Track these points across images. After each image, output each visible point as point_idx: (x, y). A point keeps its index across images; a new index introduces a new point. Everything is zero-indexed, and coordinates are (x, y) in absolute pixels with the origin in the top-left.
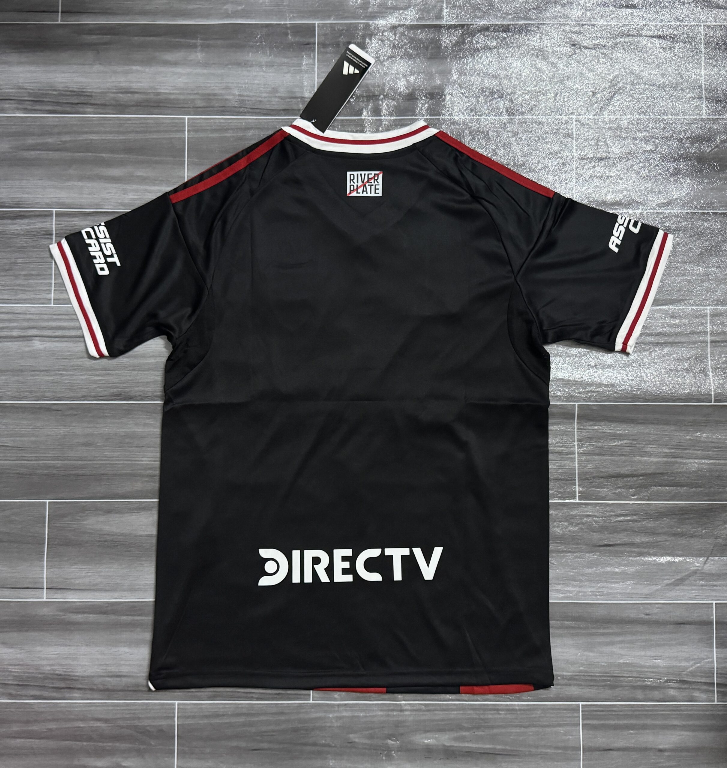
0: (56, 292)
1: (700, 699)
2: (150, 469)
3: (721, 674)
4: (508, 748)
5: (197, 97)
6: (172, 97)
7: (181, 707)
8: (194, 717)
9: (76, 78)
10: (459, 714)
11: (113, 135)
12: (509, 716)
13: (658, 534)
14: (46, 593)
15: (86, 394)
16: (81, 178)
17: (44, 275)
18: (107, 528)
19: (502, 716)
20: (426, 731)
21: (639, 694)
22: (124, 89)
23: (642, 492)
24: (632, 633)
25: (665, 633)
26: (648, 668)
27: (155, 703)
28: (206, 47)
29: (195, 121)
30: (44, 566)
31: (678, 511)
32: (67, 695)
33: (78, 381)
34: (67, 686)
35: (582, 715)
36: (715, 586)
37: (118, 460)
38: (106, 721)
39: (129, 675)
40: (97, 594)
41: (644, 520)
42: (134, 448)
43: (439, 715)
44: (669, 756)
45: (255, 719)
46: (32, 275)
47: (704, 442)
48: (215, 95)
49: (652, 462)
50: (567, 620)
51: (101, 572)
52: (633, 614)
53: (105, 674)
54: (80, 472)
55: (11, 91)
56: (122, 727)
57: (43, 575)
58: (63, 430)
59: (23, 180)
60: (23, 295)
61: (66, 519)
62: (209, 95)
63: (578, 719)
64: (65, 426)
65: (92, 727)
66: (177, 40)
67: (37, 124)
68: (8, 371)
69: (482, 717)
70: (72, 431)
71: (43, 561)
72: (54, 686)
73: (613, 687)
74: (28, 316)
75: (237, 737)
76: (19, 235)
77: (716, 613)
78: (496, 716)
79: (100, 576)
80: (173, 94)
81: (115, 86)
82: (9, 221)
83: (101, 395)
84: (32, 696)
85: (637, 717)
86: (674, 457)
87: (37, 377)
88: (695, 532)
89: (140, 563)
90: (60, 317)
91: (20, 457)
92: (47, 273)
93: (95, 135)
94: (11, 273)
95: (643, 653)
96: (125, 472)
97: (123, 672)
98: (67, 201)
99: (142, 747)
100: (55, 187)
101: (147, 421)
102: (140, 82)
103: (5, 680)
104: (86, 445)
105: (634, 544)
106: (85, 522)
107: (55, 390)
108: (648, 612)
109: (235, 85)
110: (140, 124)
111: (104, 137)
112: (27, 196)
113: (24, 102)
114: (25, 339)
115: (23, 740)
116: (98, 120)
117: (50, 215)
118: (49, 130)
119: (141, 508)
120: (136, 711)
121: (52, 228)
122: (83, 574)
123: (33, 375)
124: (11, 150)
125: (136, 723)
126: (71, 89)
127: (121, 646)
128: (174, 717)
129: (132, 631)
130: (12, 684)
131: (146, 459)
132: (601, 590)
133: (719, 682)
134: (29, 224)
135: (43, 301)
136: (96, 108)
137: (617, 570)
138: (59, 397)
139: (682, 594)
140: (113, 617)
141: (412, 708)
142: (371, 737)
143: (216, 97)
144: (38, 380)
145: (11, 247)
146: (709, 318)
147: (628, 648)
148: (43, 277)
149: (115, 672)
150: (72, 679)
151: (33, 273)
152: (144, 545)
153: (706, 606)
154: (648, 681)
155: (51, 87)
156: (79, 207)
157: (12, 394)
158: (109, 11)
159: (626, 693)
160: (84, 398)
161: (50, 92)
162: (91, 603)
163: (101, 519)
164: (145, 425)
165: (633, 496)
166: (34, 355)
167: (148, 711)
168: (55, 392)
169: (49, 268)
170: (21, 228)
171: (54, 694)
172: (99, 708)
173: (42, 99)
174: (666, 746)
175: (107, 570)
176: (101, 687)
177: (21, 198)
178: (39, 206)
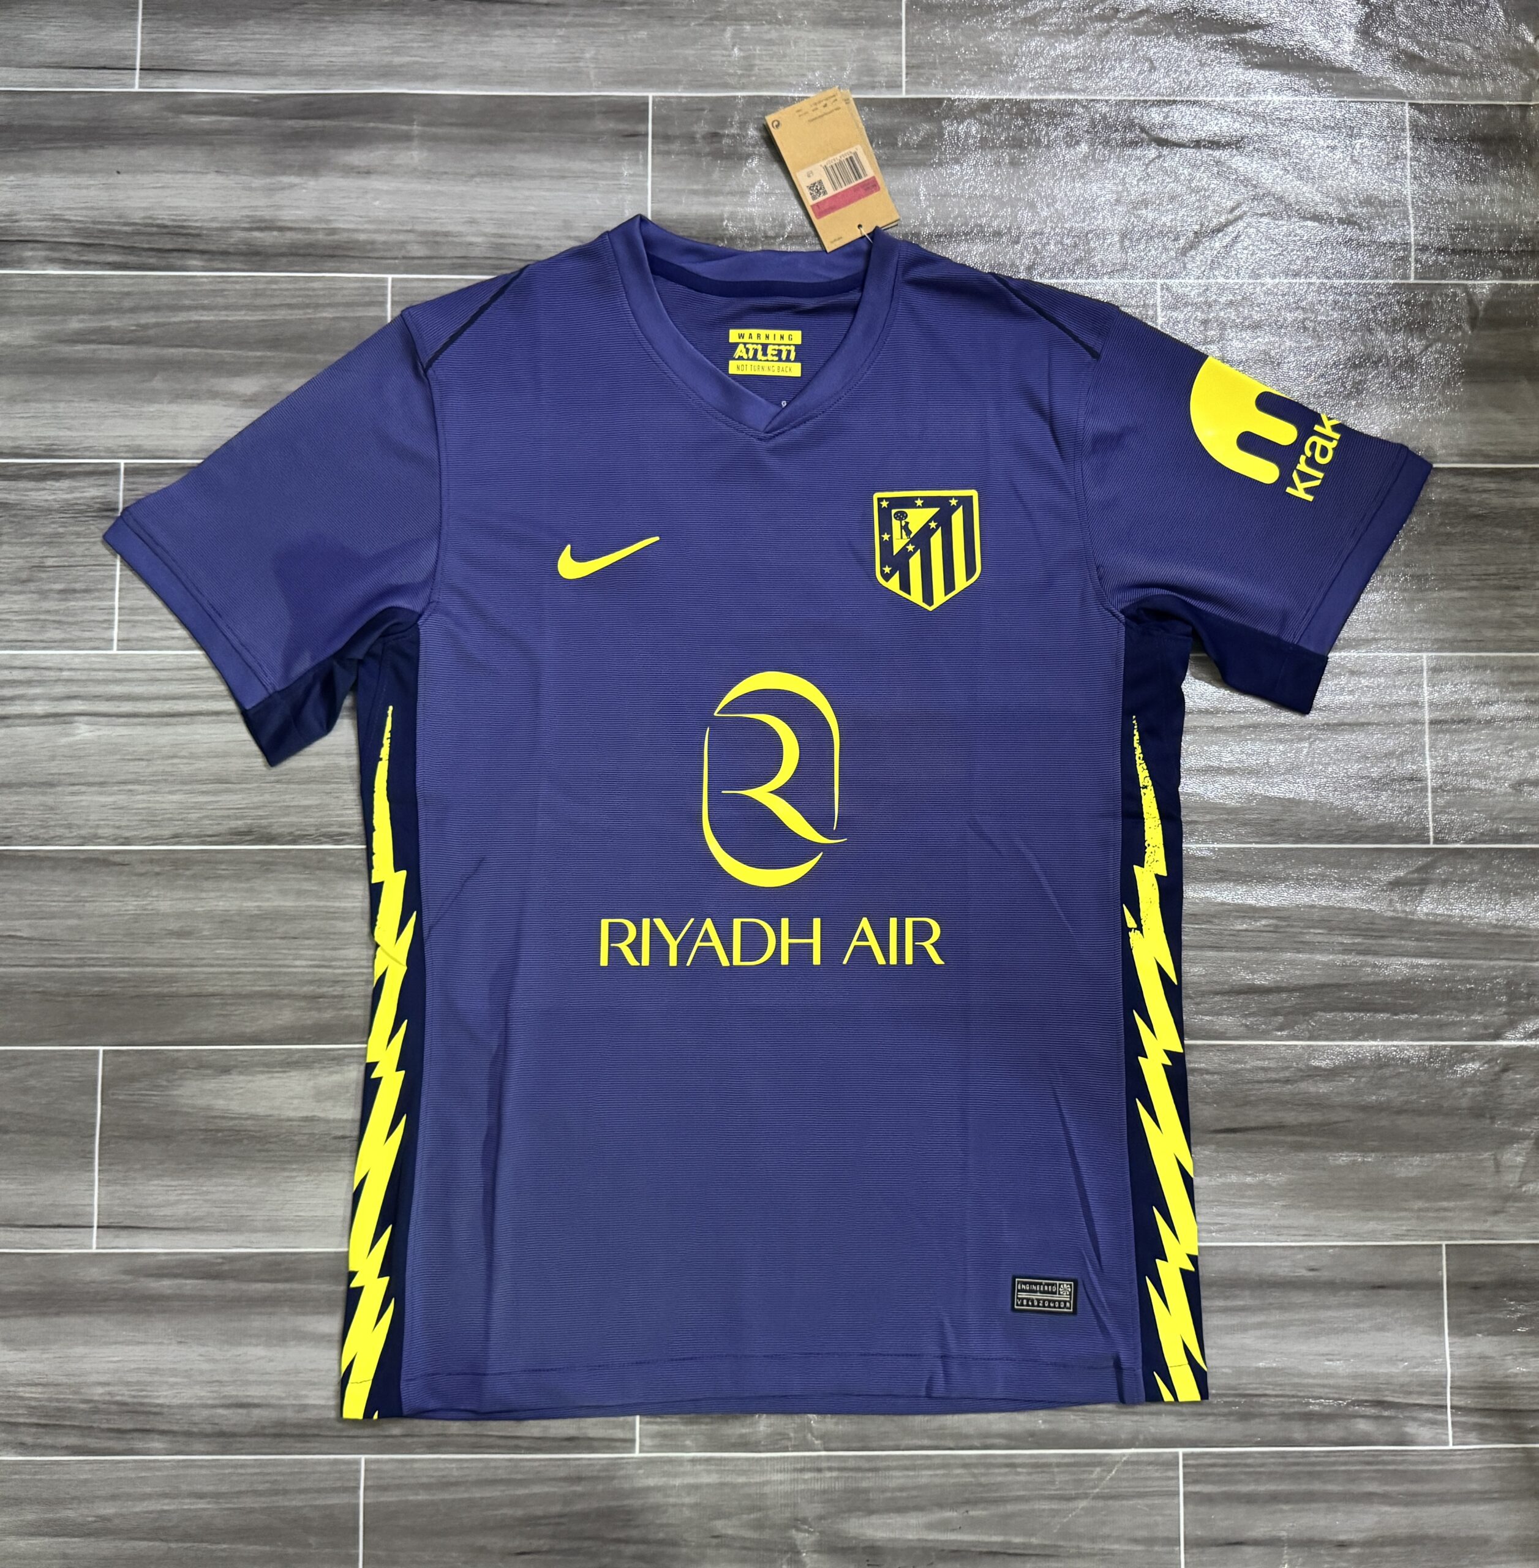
0: (124, 625)
1: (1420, 1439)
2: (311, 982)
3: (1460, 1388)
4: (1034, 1541)
5: (411, 237)
6: (362, 237)
7: (373, 1467)
8: (399, 1487)
9: (169, 199)
10: (937, 1475)
11: (243, 313)
12: (1037, 1478)
14: (98, 1237)
15: (181, 831)
16: (177, 397)
17: (98, 590)
18: (220, 1103)
19: (1022, 1478)
20: (871, 1512)
21: (1298, 1430)
22: (265, 221)
23: (1296, 1023)
24: (1282, 1308)
25: (1348, 1306)
26: (1314, 1377)
27: (319, 1460)
28: (431, 141)
29: (408, 285)
30: (93, 1181)
32: (139, 1445)
33: (164, 806)
34: (139, 1426)
35: (1185, 1474)
36: (1445, 1209)
37: (245, 965)
38: (217, 1496)
39: (264, 1402)
40: (201, 1237)
41: (1303, 1079)
42: (277, 941)
43: (898, 1478)
44: (1358, 1555)
45: (521, 1491)
46: (74, 591)
47: (1422, 922)
48: (446, 234)
49: (1318, 963)
51: (208, 1193)
52: (1283, 1269)
53: (217, 1402)
54: (165, 990)
55: (38, 224)
56: (252, 1511)
57: (93, 1200)
58: (132, 905)
59: (60, 401)
60: (58, 631)
61: (138, 1085)
62: (436, 234)
63: (1174, 1482)
64: (138, 896)
65: (190, 1510)
66: (372, 125)
67: (90, 289)
68: (24, 784)
69: (983, 1480)
70: (150, 907)
71: (93, 1171)
72: (111, 1426)
73: (1245, 1417)
74: (66, 674)
75: (485, 1528)
76: (49, 511)
77: (1447, 1265)
78: (1010, 1478)
79: (206, 1201)
80: (363, 231)
81: (248, 216)
82: (31, 485)
83: (210, 833)
84: (67, 1447)
85: (1295, 1477)
86: (1359, 953)
87: (84, 798)
88: (1407, 1102)
89: (286, 1174)
90: (130, 675)
91: (46, 959)
92: (105, 586)
93: (205, 313)
94: (32, 586)
95: (1304, 1348)
96: (258, 988)
97: (253, 1397)
98: (148, 444)
99: (290, 1551)
100: (125, 416)
101: (306, 886)
102: (298, 208)
103: (10, 1415)
104: (180, 934)
105: (1284, 1127)
106: (175, 1093)
107: (117, 824)
108: (1312, 1264)
109: (488, 215)
110: (296, 289)
111: (223, 316)
112: (69, 433)
113: (62, 247)
114: (58, 719)
115: (47, 1540)
116: (211, 283)
117: (113, 471)
118: (112, 301)
119: (290, 1063)
120: (279, 1478)
121: (118, 497)
122: (173, 1198)
123: (73, 794)
124: (34, 342)
125: (281, 1501)
126: (159, 222)
127: (250, 1344)
128: (358, 1488)
129: (271, 1314)
130: (25, 1424)
131: (304, 963)
132: (1219, 1220)
133: (1455, 1403)
134: (71, 490)
135: (96, 644)
136: (210, 260)
137: (1249, 1179)
138: (126, 838)
139: (1380, 1227)
140: (231, 1286)
141: (843, 1465)
142: (759, 1526)
143: (450, 239)
144: (83, 803)
145: (32, 535)
146: (1425, 674)
147: (1274, 1337)
148: (97, 594)
149: (237, 1396)
150: (150, 1413)
151: (78, 586)
152: (296, 1138)
153: (1429, 1250)
154: (1314, 1404)
155: (120, 217)
156: (171, 454)
157: (33, 831)
158: (236, 68)
159: (1272, 1427)
160: (176, 838)
161: (117, 228)
162: (188, 1257)
163: (212, 1084)
164: (300, 893)
165: (1280, 1029)
166: (76, 753)
167: (304, 1476)
168: (119, 827)
169: (108, 577)
170: (53, 497)
171: (110, 1444)
172: (204, 1472)
173: (97, 242)
174: (1353, 1537)
175: (222, 1188)
176: (209, 1429)
177: (57, 437)
178: (92, 454)
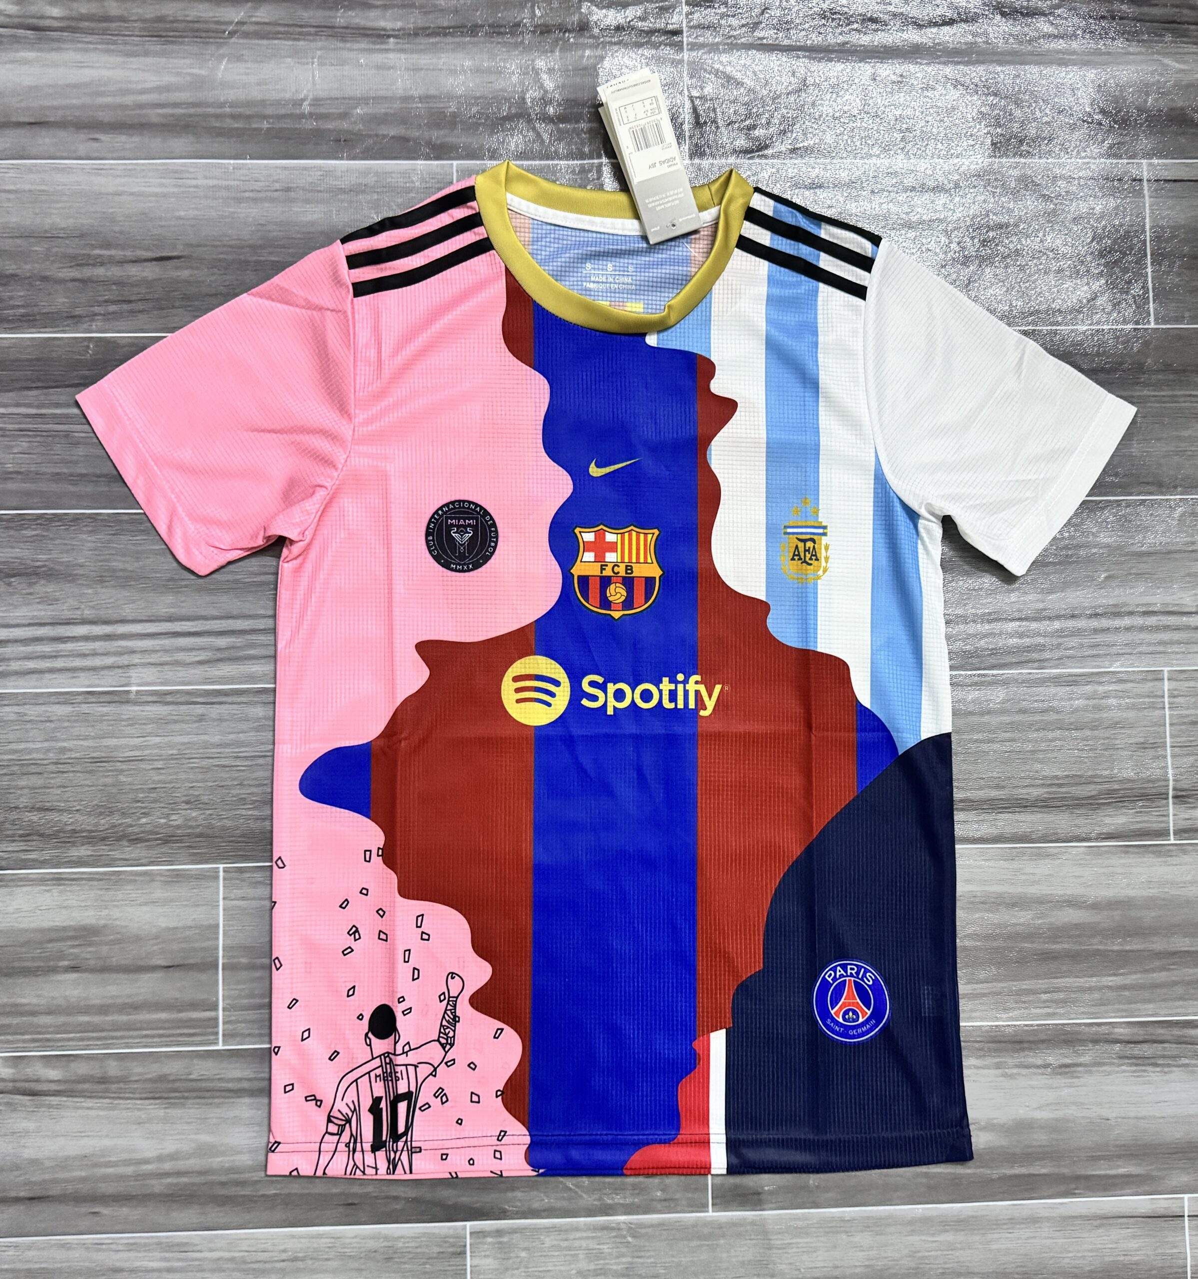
13: (74, 280)
31: (35, 320)
50: (237, 129)
